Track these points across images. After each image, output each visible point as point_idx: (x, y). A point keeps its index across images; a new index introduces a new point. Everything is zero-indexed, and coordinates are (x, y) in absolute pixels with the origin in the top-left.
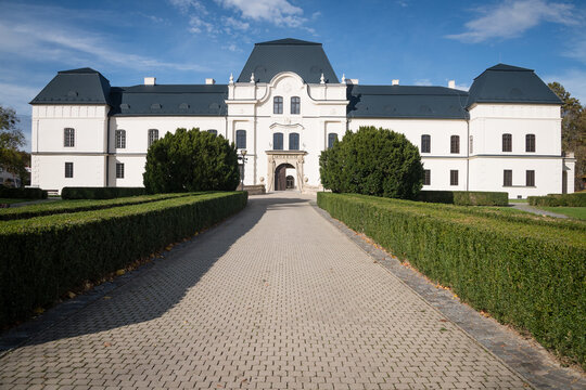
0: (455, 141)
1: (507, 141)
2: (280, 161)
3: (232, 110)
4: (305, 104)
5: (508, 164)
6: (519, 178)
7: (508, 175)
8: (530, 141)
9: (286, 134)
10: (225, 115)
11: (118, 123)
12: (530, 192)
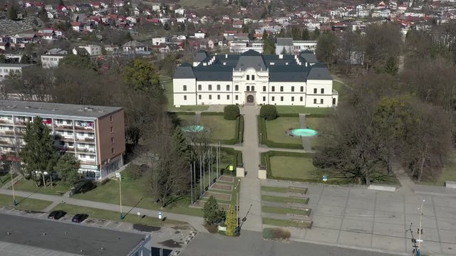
0: (302, 88)
1: (315, 90)
2: (249, 94)
3: (234, 79)
4: (256, 77)
5: (315, 97)
6: (319, 101)
7: (315, 100)
8: (322, 91)
9: (250, 86)
10: (232, 80)
11: (199, 83)
12: (321, 106)
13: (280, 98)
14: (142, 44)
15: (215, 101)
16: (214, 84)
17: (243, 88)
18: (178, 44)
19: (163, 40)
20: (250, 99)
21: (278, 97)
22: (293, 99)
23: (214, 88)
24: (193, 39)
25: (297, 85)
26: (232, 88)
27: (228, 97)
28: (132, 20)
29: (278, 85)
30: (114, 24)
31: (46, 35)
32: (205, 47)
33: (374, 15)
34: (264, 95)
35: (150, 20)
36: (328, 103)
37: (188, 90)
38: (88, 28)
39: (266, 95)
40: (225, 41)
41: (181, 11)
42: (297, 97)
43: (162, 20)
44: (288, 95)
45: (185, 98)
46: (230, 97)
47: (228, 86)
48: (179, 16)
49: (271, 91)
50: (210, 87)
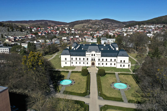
1: (121, 61)
2: (92, 62)
3: (86, 56)
4: (95, 55)
5: (121, 64)
6: (123, 66)
8: (124, 61)
9: (93, 59)
10: (85, 56)
11: (72, 57)
12: (124, 68)
13: (106, 64)
14: (58, 39)
15: (78, 65)
16: (78, 57)
17: (90, 59)
18: (70, 39)
19: (65, 38)
20: (93, 64)
21: (105, 63)
22: (111, 64)
23: (78, 59)
24: (75, 38)
25: (113, 58)
26: (86, 59)
27: (84, 63)
28: (58, 32)
29: (105, 58)
30: (52, 33)
31: (29, 36)
32: (78, 40)
33: (128, 31)
34: (99, 62)
35: (64, 32)
36: (126, 67)
37: (67, 60)
38: (44, 34)
39: (100, 62)
40: (85, 38)
41: (73, 30)
42: (113, 64)
43: (67, 32)
44: (109, 62)
45: (66, 63)
46: (85, 63)
47: (84, 59)
48: (72, 31)
49: (102, 61)
50: (76, 59)
